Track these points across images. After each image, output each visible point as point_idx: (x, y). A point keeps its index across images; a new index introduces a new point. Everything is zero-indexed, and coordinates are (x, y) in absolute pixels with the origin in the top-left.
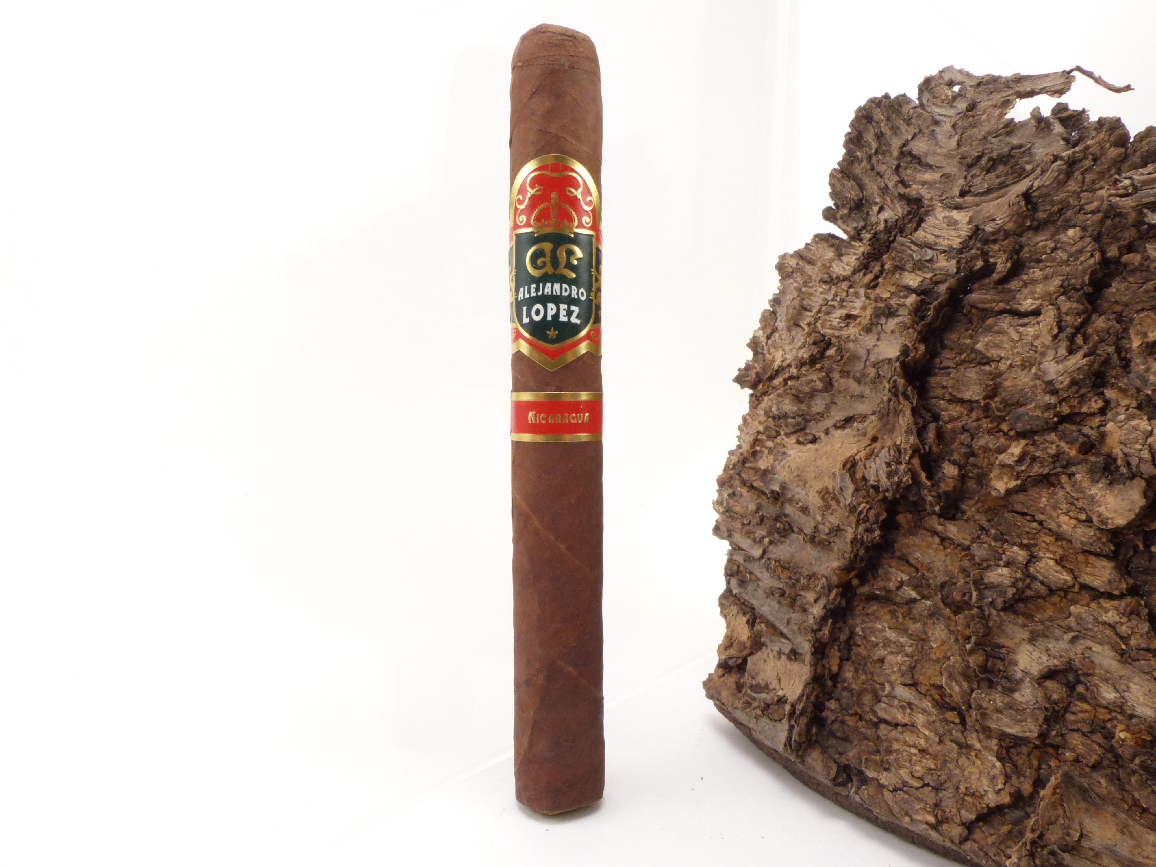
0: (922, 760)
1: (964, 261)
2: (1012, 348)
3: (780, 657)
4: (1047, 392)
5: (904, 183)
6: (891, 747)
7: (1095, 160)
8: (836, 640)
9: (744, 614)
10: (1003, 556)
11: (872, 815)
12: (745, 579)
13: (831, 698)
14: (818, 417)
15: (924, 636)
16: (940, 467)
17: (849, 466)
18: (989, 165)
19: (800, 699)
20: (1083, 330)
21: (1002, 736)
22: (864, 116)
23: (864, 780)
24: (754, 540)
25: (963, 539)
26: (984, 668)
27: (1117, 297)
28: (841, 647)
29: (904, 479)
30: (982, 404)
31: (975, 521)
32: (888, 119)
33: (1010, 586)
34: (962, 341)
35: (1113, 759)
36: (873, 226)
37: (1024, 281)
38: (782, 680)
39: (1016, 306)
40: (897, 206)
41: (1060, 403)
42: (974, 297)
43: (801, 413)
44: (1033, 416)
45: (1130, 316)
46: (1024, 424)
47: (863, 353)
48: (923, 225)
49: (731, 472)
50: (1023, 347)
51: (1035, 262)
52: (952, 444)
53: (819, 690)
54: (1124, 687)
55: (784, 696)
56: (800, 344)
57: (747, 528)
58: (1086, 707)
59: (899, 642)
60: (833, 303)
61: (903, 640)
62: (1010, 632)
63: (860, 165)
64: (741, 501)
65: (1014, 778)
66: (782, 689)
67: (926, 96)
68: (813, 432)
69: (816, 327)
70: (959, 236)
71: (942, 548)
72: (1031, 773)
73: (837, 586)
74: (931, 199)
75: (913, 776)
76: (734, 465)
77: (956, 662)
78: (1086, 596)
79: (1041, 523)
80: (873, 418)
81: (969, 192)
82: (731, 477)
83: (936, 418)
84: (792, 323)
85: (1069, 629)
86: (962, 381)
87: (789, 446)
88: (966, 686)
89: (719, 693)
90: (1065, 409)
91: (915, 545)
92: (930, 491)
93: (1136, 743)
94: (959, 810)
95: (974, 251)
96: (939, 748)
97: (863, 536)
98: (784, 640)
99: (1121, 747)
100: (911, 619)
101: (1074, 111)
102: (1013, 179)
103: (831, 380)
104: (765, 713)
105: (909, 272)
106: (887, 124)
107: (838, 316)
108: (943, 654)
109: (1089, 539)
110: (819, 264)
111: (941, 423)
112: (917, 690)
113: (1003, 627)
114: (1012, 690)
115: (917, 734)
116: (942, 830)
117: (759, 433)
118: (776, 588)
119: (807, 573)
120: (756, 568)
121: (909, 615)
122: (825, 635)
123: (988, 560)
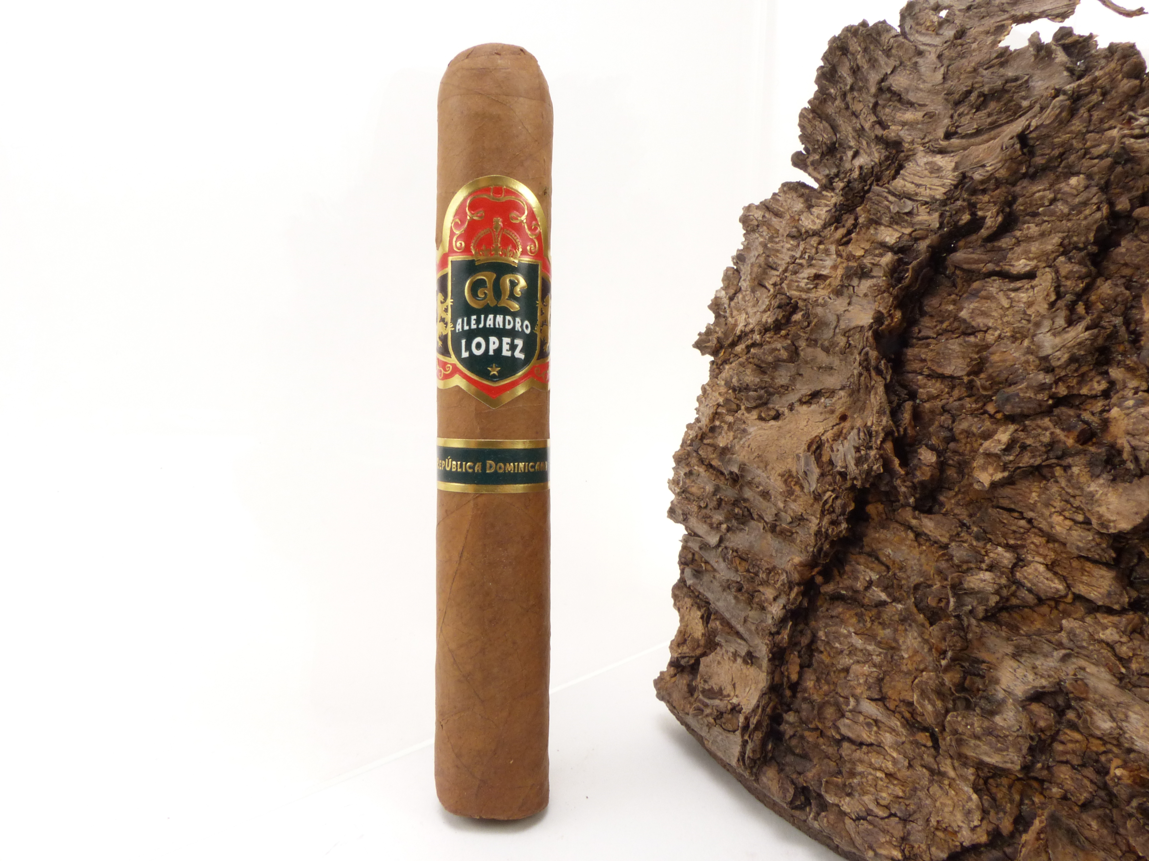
0: (889, 785)
1: (948, 214)
2: (1002, 317)
3: (735, 660)
4: (1041, 370)
5: (881, 124)
6: (855, 769)
7: (1104, 94)
8: (796, 644)
9: (699, 608)
10: (986, 558)
11: (832, 842)
12: (700, 569)
13: (790, 710)
14: (782, 390)
15: (894, 645)
16: (916, 452)
17: (814, 447)
18: (979, 102)
19: (754, 711)
20: (1085, 297)
21: (980, 765)
22: (838, 47)
23: (824, 806)
24: (711, 526)
25: (941, 536)
26: (961, 687)
27: (1127, 259)
28: (802, 653)
29: (875, 467)
30: (965, 381)
31: (955, 515)
32: (865, 50)
33: (993, 594)
34: (944, 307)
35: (1106, 798)
36: (846, 174)
37: (1017, 239)
38: (736, 685)
39: (1007, 267)
40: (874, 150)
41: (1056, 382)
42: (959, 256)
43: (763, 385)
44: (1024, 398)
45: (1141, 281)
46: (1013, 407)
47: (832, 318)
48: (902, 172)
49: (688, 448)
50: (1014, 315)
51: (1031, 216)
52: (930, 426)
53: (777, 700)
54: (1122, 717)
55: (739, 705)
56: (764, 307)
57: (704, 511)
58: (1077, 736)
59: (866, 650)
60: (801, 261)
61: (870, 648)
62: (992, 645)
63: (833, 104)
64: (698, 482)
65: (992, 813)
66: (737, 696)
67: (909, 22)
68: (777, 407)
69: (782, 288)
70: (943, 186)
71: (916, 544)
72: (1011, 808)
73: (799, 584)
74: (912, 142)
75: (878, 803)
76: (692, 441)
77: (930, 678)
78: (1080, 609)
79: (1030, 521)
80: (842, 393)
81: (956, 133)
82: (689, 454)
83: (913, 395)
84: (756, 283)
85: (1060, 645)
86: (943, 353)
87: (750, 423)
88: (940, 705)
89: (670, 695)
90: (1062, 390)
91: (886, 540)
92: (904, 481)
93: (1134, 781)
94: (929, 847)
95: (959, 203)
96: (908, 773)
97: (827, 530)
98: (739, 641)
99: (1117, 786)
100: (880, 623)
101: (1080, 36)
102: (1007, 118)
103: (797, 348)
104: (718, 721)
105: (886, 226)
106: (864, 56)
107: (806, 276)
108: (915, 665)
109: (1087, 544)
110: (787, 216)
111: (918, 401)
112: (885, 705)
113: (984, 640)
114: (993, 713)
115: (884, 756)
117: (719, 405)
118: (733, 581)
119: (767, 566)
120: (712, 557)
121: (878, 619)
122: (784, 639)
123: (969, 562)
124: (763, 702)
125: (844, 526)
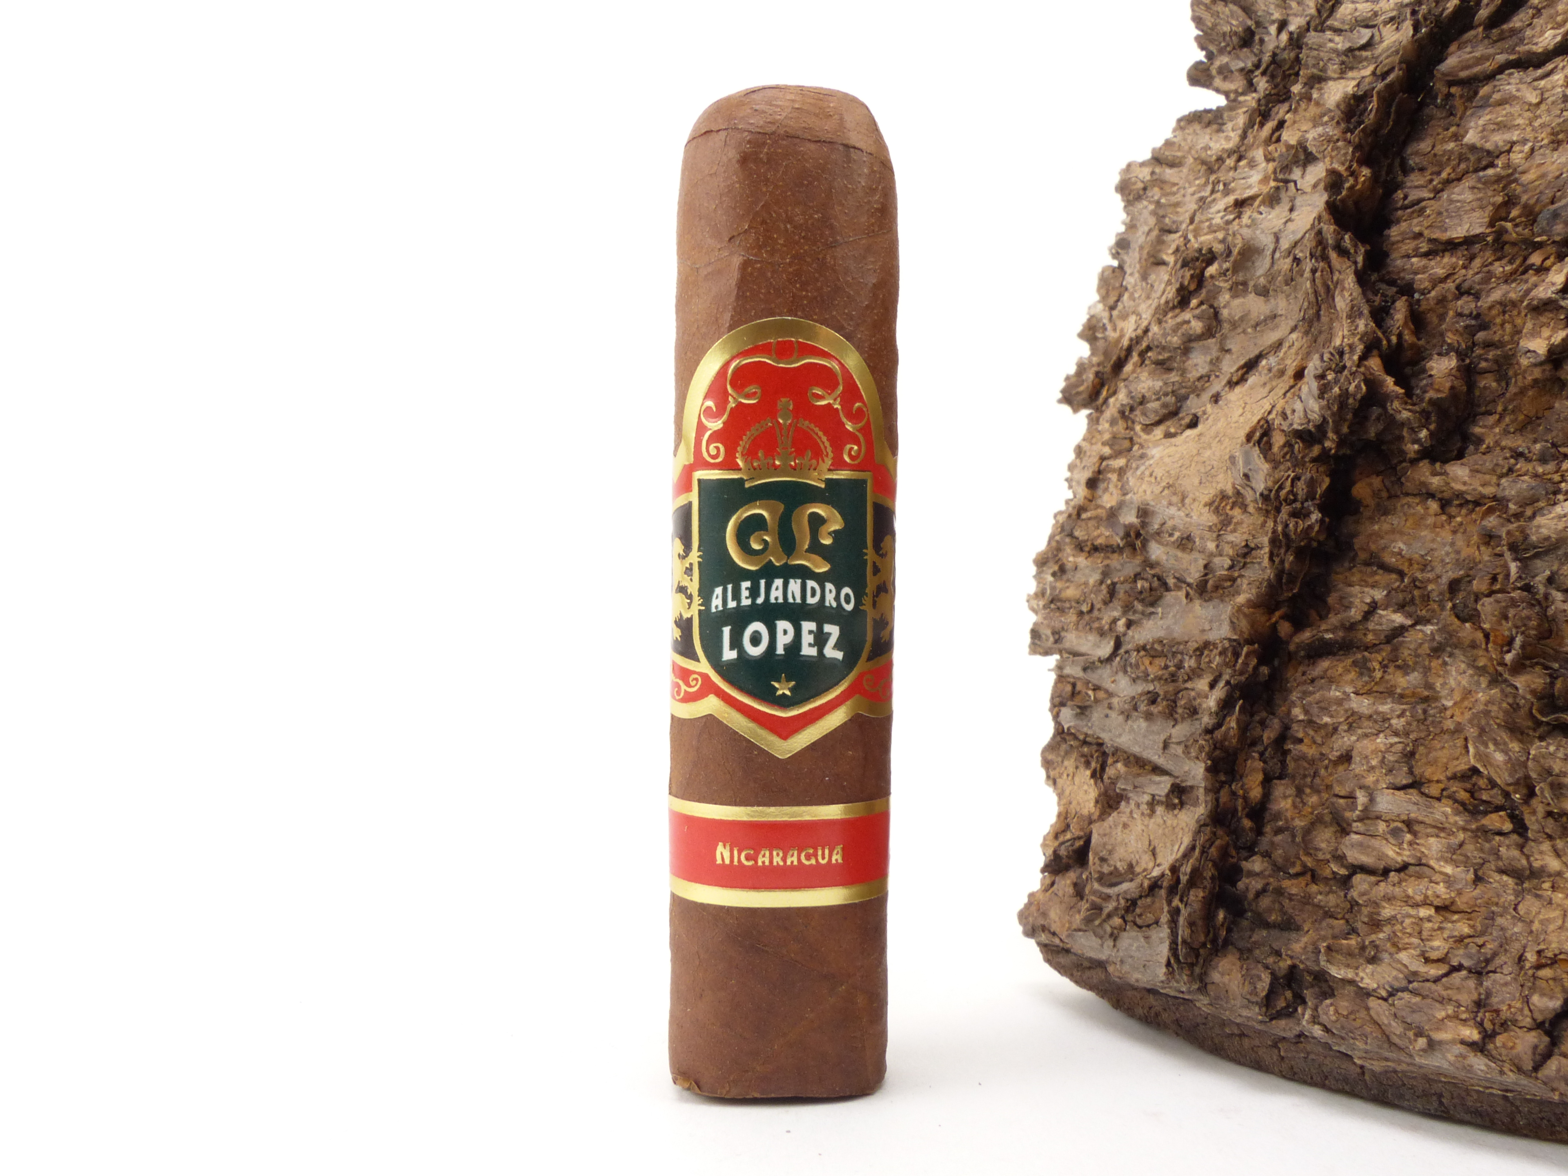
0: (1444, 925)
1: (1424, 7)
2: (1531, 121)
3: (1153, 811)
6: (1378, 914)
8: (1253, 744)
9: (1087, 764)
10: (1563, 485)
11: (1353, 1067)
12: (1088, 703)
13: (1255, 854)
14: (1198, 384)
15: (1426, 693)
16: (1424, 371)
17: (1257, 435)
19: (1186, 856)
23: (1328, 988)
24: (1102, 633)
25: (1483, 485)
26: (1548, 700)
28: (1267, 754)
29: (1352, 388)
30: (1489, 236)
31: (1503, 449)
34: (1439, 149)
36: (1270, 56)
37: (1536, 8)
38: (1158, 850)
39: (1526, 48)
42: (1450, 65)
43: (1170, 389)
47: (1267, 241)
50: (1548, 111)
52: (1440, 324)
53: (1227, 837)
55: (1159, 873)
56: (1163, 285)
57: (1087, 617)
59: (1377, 713)
60: (1213, 197)
61: (1385, 708)
64: (1076, 579)
66: (1159, 865)
68: (1193, 411)
69: (1186, 247)
71: (1444, 519)
73: (1249, 642)
75: (1427, 960)
77: (1491, 702)
80: (1294, 336)
82: (1059, 549)
83: (1407, 290)
84: (1148, 267)
86: (1447, 210)
87: (1151, 445)
88: (1517, 749)
91: (1393, 531)
92: (1405, 404)
94: (1527, 1001)
96: (1477, 891)
97: (1287, 526)
98: (1157, 778)
100: (1398, 667)
103: (1217, 310)
104: (1129, 918)
105: (1335, 79)
107: (1222, 208)
110: (1190, 160)
111: (1416, 295)
112: (1423, 794)
115: (1429, 878)
116: (1496, 1048)
117: (1103, 459)
118: (1141, 695)
119: (1193, 645)
120: (1105, 676)
121: (1394, 662)
122: (1232, 733)
123: (1534, 500)
124: (1202, 839)
125: (1315, 516)
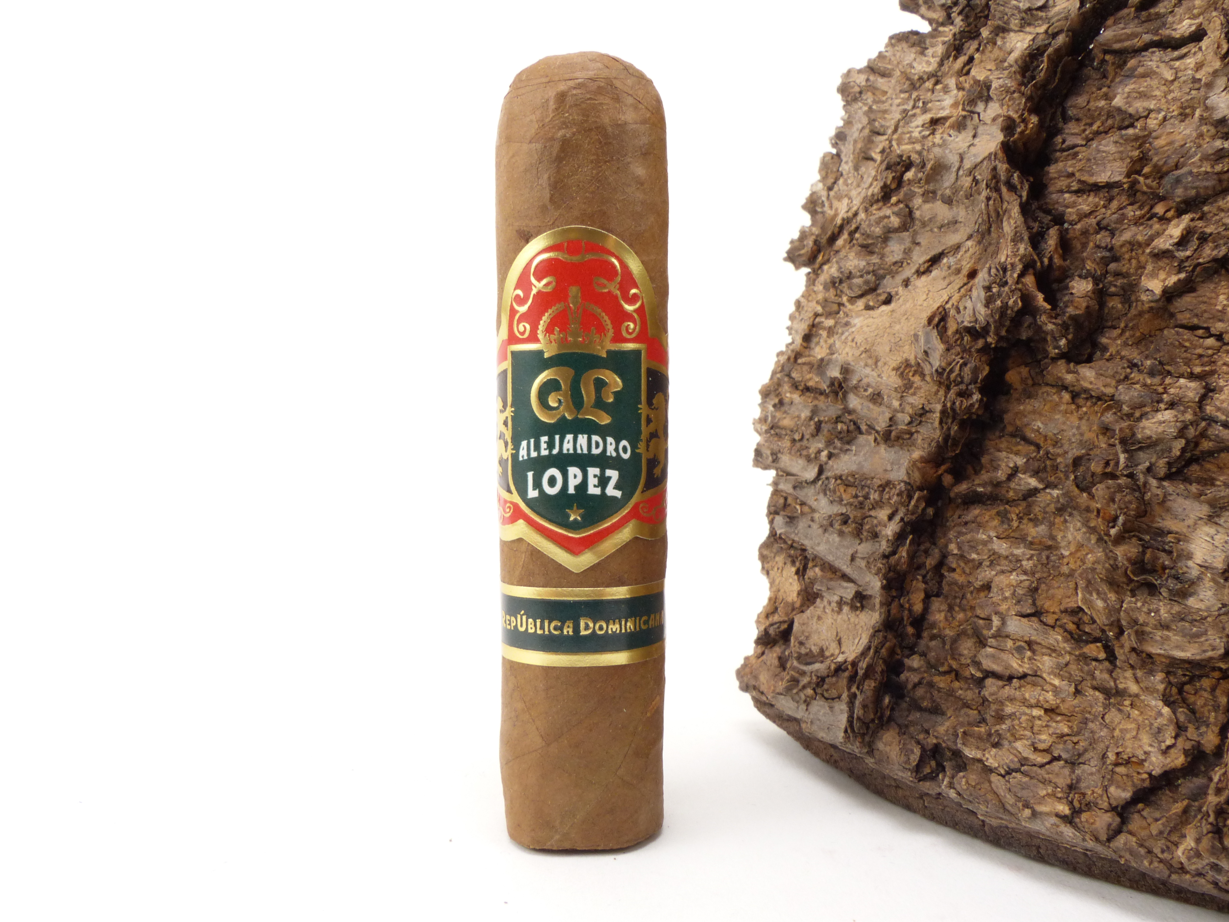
0: (1050, 723)
2: (1165, 94)
3: (841, 609)
4: (1218, 136)
6: (1003, 710)
8: (919, 567)
9: (793, 563)
10: (1165, 396)
11: (976, 821)
12: (795, 515)
13: (914, 653)
14: (894, 268)
15: (1050, 543)
16: (1067, 288)
17: (936, 320)
19: (864, 654)
21: (1171, 666)
23: (962, 764)
24: (809, 459)
25: (1104, 386)
26: (1140, 566)
28: (928, 577)
29: (1011, 302)
30: (1125, 185)
31: (1122, 358)
33: (1176, 438)
34: (1092, 105)
38: (843, 640)
39: (1168, 32)
42: (1106, 34)
43: (871, 269)
44: (1199, 174)
46: (1186, 189)
47: (953, 159)
49: (779, 376)
50: (1180, 88)
52: (1083, 252)
53: (894, 641)
55: (844, 660)
56: (870, 179)
57: (798, 445)
59: (1013, 555)
60: (913, 112)
61: (1018, 552)
62: (1180, 510)
64: (791, 412)
65: (1191, 729)
66: (843, 653)
68: (888, 290)
69: (891, 150)
71: (1073, 407)
72: (1216, 718)
73: (920, 489)
75: (1036, 749)
76: (783, 366)
77: (1097, 562)
79: (1219, 336)
80: (969, 243)
82: (779, 384)
83: (1059, 220)
84: (860, 159)
86: (1095, 159)
87: (853, 314)
88: (1114, 599)
89: (756, 678)
91: (1034, 412)
92: (1051, 318)
94: (1106, 789)
96: (1076, 701)
97: (954, 403)
98: (845, 584)
100: (1030, 520)
103: (911, 211)
104: (819, 691)
105: (1015, 31)
107: (921, 124)
108: (1079, 562)
110: (897, 73)
111: (1066, 225)
112: (1041, 621)
113: (1169, 504)
114: (1185, 594)
115: (1042, 686)
116: (1081, 822)
117: (816, 315)
118: (836, 515)
119: (878, 482)
120: (810, 495)
121: (1027, 515)
122: (903, 560)
123: (1142, 406)
124: (876, 641)
125: (976, 397)
